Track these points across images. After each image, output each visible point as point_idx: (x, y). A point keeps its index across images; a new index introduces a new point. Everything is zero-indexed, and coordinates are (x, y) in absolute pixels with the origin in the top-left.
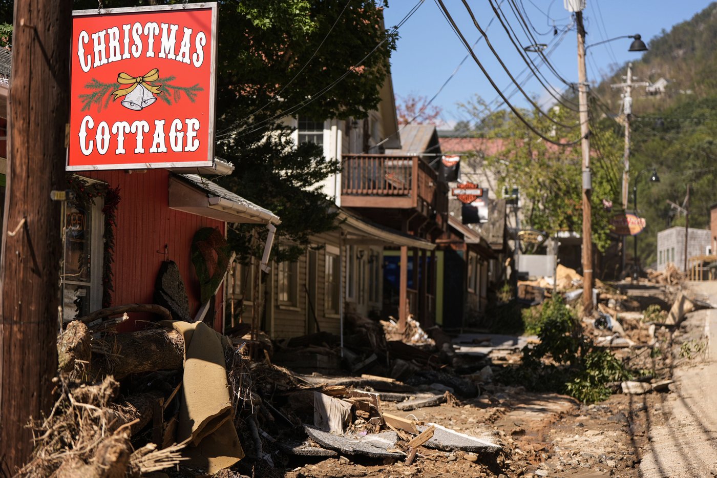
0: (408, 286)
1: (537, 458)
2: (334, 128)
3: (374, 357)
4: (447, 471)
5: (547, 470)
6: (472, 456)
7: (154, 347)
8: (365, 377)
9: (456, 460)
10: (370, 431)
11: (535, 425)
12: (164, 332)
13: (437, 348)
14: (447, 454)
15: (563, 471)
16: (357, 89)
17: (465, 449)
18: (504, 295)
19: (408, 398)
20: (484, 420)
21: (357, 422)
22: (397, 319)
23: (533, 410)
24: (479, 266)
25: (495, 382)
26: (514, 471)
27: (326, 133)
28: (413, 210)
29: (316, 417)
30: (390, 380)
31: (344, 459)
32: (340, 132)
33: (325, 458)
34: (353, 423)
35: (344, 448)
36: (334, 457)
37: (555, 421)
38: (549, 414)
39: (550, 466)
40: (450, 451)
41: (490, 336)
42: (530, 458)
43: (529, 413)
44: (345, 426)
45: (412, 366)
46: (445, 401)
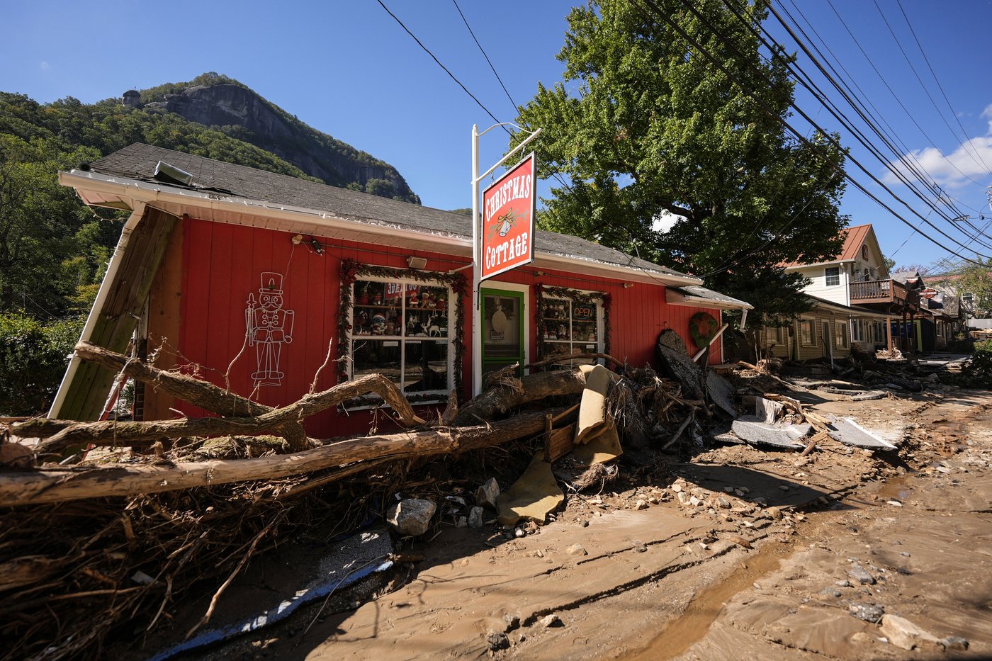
0: (892, 335)
1: (947, 450)
2: (844, 273)
3: (852, 369)
4: (839, 464)
5: (950, 468)
6: (868, 452)
7: (562, 380)
8: (834, 381)
9: (852, 453)
10: (794, 422)
11: (958, 416)
12: (569, 372)
13: (908, 362)
14: (845, 448)
15: (966, 472)
16: (828, 246)
17: (862, 447)
18: (960, 337)
19: (861, 393)
20: (910, 411)
21: (786, 416)
22: (887, 349)
23: (961, 403)
24: (944, 325)
25: (937, 382)
26: (917, 462)
27: (840, 275)
28: (892, 303)
29: (758, 411)
30: (849, 383)
31: (750, 447)
32: (847, 275)
33: (737, 444)
34: (784, 416)
35: (750, 440)
36: (742, 444)
37: (979, 411)
38: (975, 406)
39: (953, 464)
40: (849, 446)
41: (950, 355)
42: (939, 449)
43: (957, 405)
44: (777, 418)
45: (876, 374)
46: (886, 396)
